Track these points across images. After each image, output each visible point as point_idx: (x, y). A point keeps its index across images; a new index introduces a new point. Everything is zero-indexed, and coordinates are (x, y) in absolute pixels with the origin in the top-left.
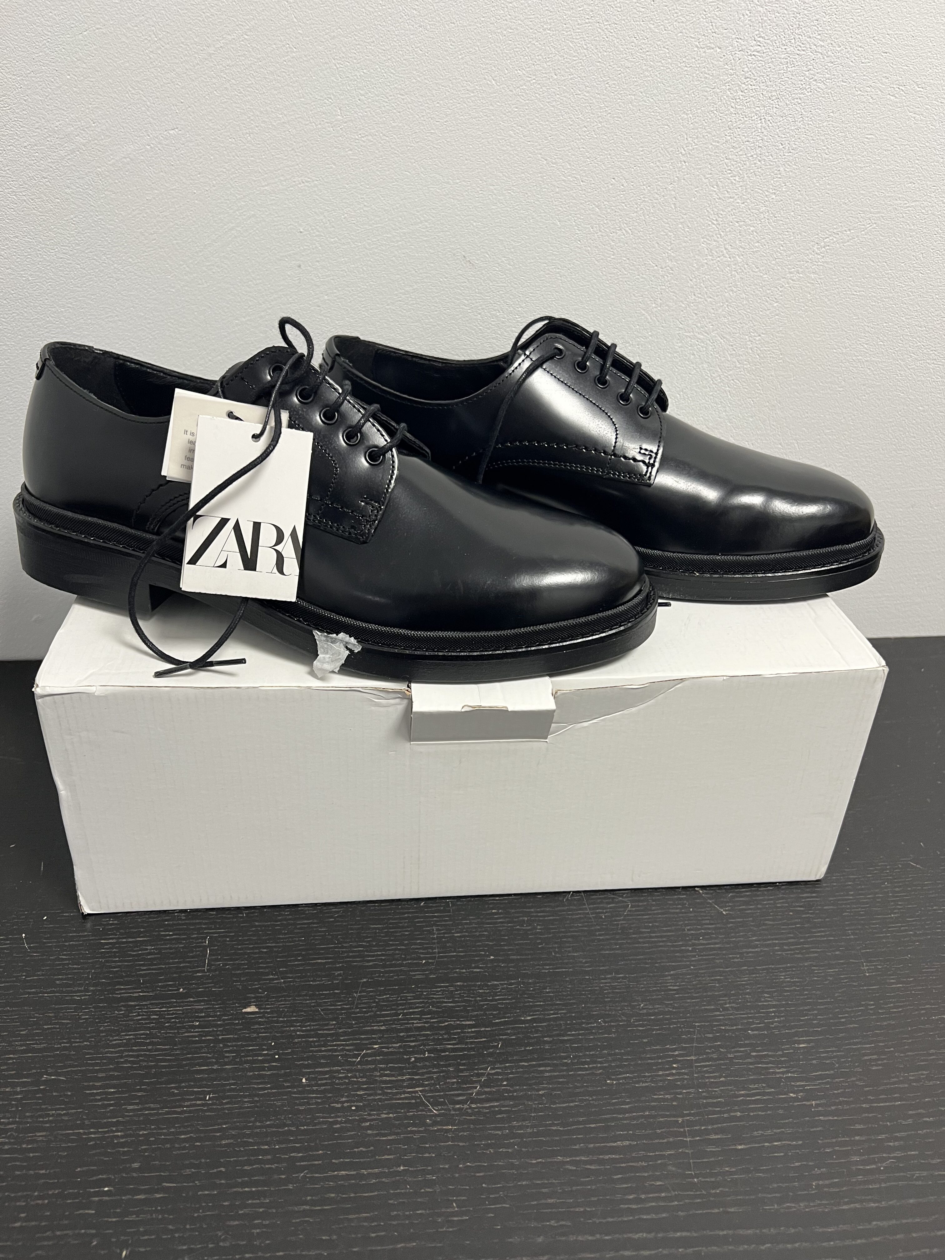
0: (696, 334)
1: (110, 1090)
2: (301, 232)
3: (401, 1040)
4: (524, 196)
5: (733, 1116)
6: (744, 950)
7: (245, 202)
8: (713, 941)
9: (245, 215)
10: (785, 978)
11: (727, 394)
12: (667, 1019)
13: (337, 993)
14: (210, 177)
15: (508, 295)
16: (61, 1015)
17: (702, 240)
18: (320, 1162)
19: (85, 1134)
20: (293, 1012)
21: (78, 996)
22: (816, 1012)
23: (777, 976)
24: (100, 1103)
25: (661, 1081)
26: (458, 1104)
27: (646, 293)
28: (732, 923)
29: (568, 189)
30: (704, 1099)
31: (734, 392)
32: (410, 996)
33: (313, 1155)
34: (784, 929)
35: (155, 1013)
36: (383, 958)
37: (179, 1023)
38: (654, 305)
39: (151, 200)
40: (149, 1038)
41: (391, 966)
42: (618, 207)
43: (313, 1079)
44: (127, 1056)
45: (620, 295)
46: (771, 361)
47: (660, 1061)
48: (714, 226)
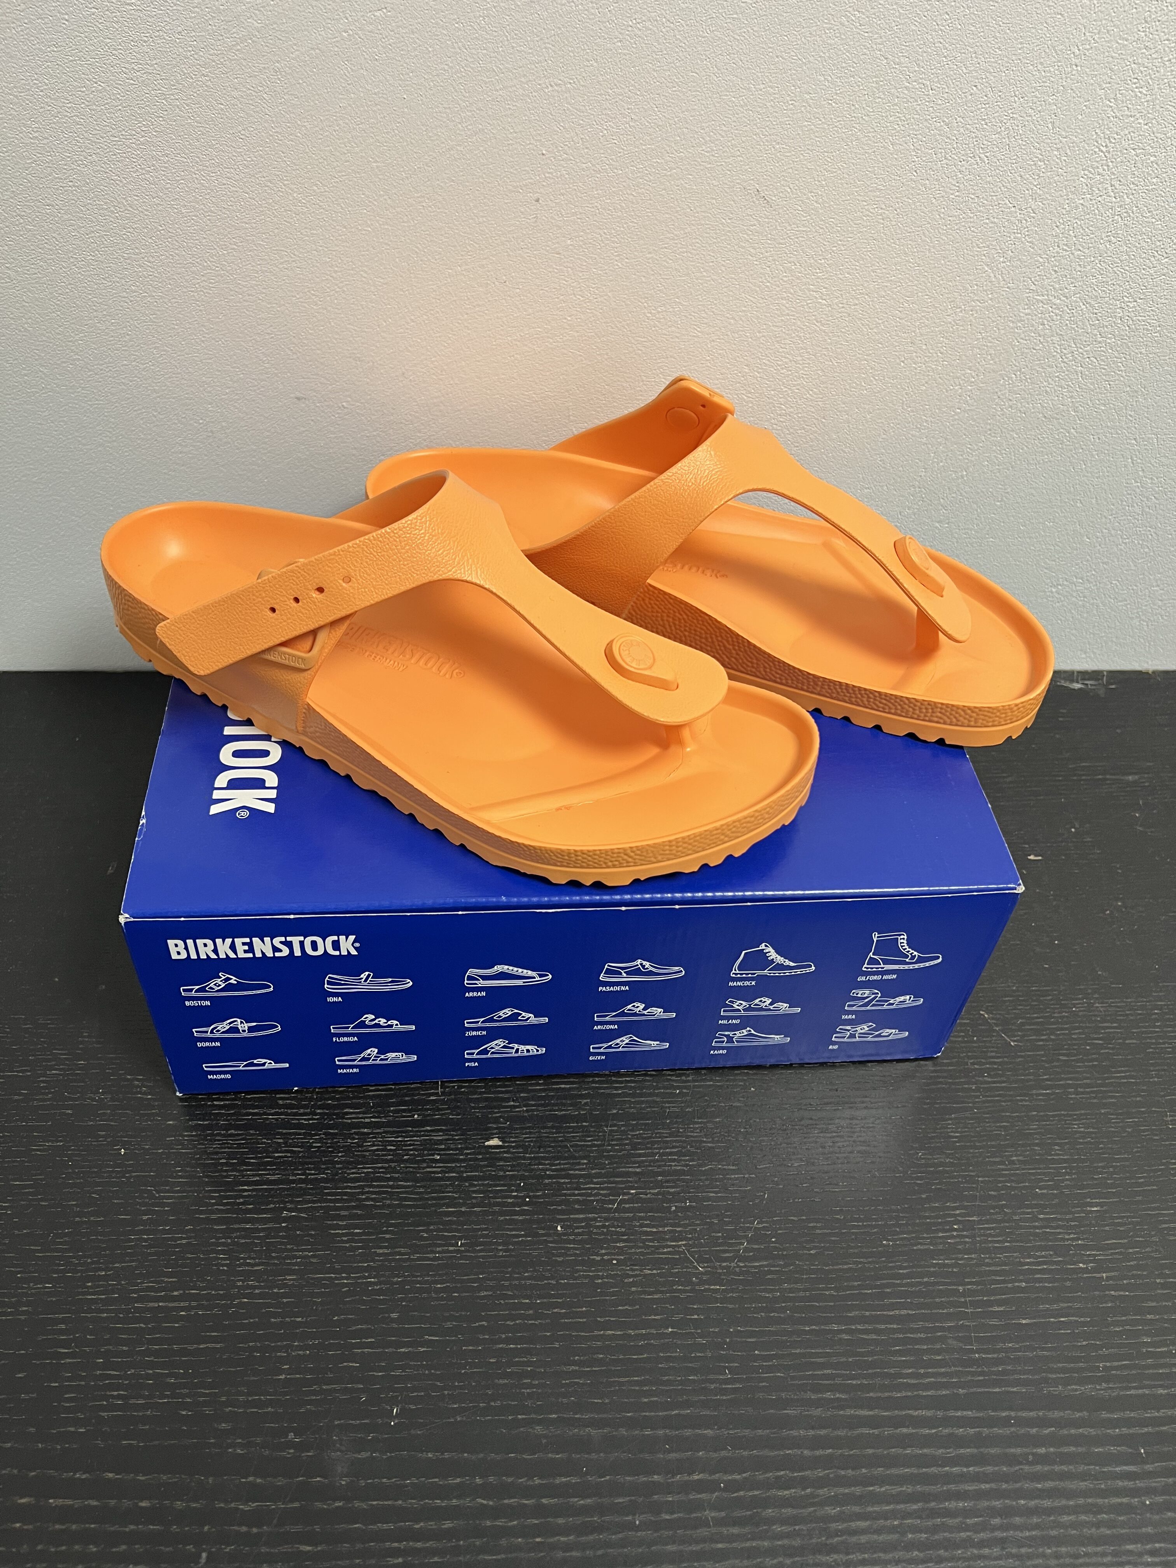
0: (1051, 298)
1: (356, 1231)
2: (543, 154)
3: (659, 1185)
4: (850, 108)
5: (1018, 1286)
6: (1034, 1092)
7: (471, 111)
8: (999, 1079)
9: (469, 130)
10: (1080, 1128)
11: (1077, 374)
12: (947, 1172)
13: (585, 1126)
14: (426, 77)
15: (808, 243)
16: (291, 1141)
17: (1083, 172)
18: (585, 1320)
19: (336, 1278)
20: (539, 1147)
21: (305, 1120)
22: (1111, 1169)
23: (1069, 1124)
24: (347, 1245)
25: (941, 1243)
26: (724, 1262)
27: (993, 243)
28: (1021, 1056)
29: (912, 100)
30: (987, 1266)
31: (1087, 373)
32: (666, 1133)
33: (577, 1312)
34: (1079, 1067)
35: (391, 1143)
36: (633, 1085)
37: (418, 1156)
38: (1001, 259)
39: (345, 108)
40: (389, 1173)
41: (641, 1095)
42: (975, 126)
43: (570, 1227)
44: (368, 1192)
45: (957, 244)
46: (1143, 334)
47: (940, 1221)
48: (1101, 154)
